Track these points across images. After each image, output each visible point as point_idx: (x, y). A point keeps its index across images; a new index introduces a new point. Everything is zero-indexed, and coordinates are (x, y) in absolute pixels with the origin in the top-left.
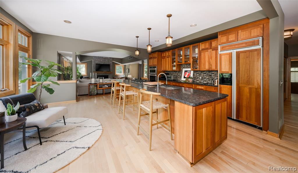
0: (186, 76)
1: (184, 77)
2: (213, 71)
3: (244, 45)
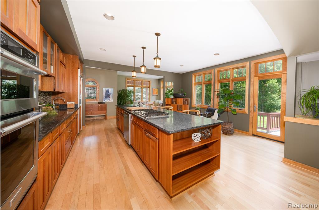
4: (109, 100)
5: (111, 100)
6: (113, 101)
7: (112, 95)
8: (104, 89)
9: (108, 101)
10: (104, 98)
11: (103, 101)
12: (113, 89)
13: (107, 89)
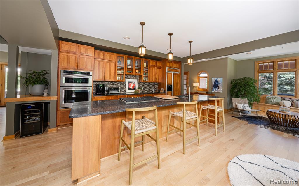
0: (131, 87)
1: (129, 89)
2: (151, 83)
3: (176, 71)
4: (218, 90)
5: (220, 90)
6: (222, 92)
7: (220, 85)
8: (212, 79)
9: (216, 91)
10: (213, 88)
11: (212, 91)
12: (222, 78)
13: (215, 79)
